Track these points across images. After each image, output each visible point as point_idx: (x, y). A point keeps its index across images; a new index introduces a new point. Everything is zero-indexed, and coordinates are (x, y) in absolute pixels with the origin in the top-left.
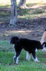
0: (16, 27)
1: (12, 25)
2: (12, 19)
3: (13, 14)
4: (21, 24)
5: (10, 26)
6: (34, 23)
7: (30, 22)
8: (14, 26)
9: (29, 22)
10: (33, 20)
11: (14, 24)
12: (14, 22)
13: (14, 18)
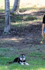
0: (10, 34)
1: (6, 33)
2: (6, 27)
4: (14, 32)
6: (26, 30)
7: (22, 29)
8: (8, 33)
11: (8, 31)
12: (7, 30)
13: (8, 26)
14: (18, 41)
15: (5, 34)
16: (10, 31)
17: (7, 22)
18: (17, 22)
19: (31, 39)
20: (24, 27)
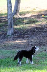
0: (13, 37)
1: (9, 35)
2: (9, 30)
3: (10, 26)
5: (8, 36)
6: (28, 33)
8: (11, 36)
9: (24, 32)
10: (27, 30)
11: (11, 34)
12: (11, 33)
13: (11, 29)
14: (22, 43)
15: (9, 37)
16: (13, 34)
17: (10, 25)
18: (19, 25)
19: (35, 41)
20: (26, 30)
